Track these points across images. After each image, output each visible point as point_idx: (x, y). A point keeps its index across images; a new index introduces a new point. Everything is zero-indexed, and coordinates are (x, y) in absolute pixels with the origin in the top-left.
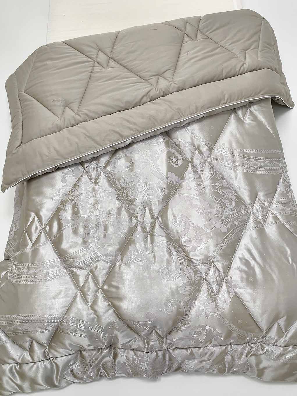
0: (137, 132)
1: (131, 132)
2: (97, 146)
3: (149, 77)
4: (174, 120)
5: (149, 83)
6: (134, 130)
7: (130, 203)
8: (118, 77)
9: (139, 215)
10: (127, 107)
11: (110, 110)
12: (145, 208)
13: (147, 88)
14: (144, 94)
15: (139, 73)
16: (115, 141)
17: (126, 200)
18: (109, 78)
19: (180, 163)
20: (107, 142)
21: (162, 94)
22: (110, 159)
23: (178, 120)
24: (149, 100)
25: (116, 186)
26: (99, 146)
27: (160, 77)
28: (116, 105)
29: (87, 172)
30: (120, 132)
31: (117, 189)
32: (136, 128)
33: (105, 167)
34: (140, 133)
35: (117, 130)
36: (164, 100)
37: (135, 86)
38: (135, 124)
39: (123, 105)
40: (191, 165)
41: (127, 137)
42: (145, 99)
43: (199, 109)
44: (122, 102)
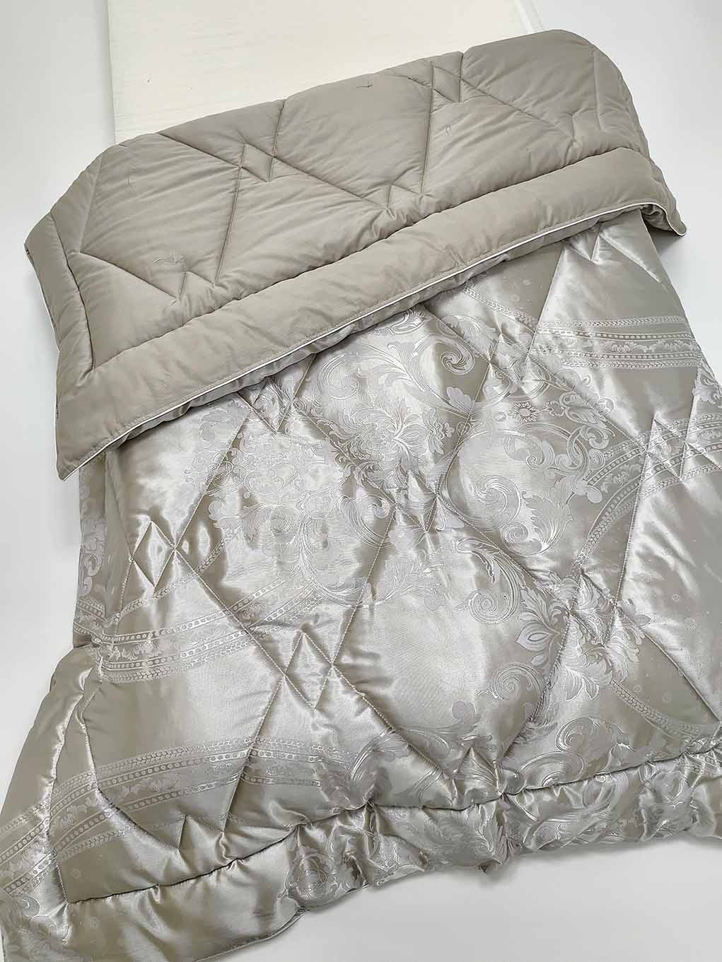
0: (363, 306)
1: (351, 308)
2: (277, 348)
3: (369, 189)
4: (443, 272)
5: (368, 200)
6: (356, 303)
7: (369, 467)
8: (299, 196)
9: (394, 492)
10: (329, 258)
11: (293, 267)
12: (406, 474)
13: (369, 213)
14: (362, 225)
15: (344, 183)
16: (315, 332)
17: (359, 462)
18: (278, 200)
19: (469, 366)
20: (298, 336)
21: (405, 221)
22: (307, 377)
23: (451, 271)
24: (376, 237)
25: (331, 433)
26: (282, 348)
27: (393, 187)
28: (306, 256)
29: (257, 410)
30: (324, 311)
31: (334, 439)
32: (359, 299)
33: (298, 395)
34: (371, 309)
35: (318, 306)
36: (412, 232)
37: (340, 211)
38: (356, 289)
39: (319, 254)
40: (494, 368)
41: (342, 319)
42: (367, 237)
43: (494, 243)
44: (317, 248)
